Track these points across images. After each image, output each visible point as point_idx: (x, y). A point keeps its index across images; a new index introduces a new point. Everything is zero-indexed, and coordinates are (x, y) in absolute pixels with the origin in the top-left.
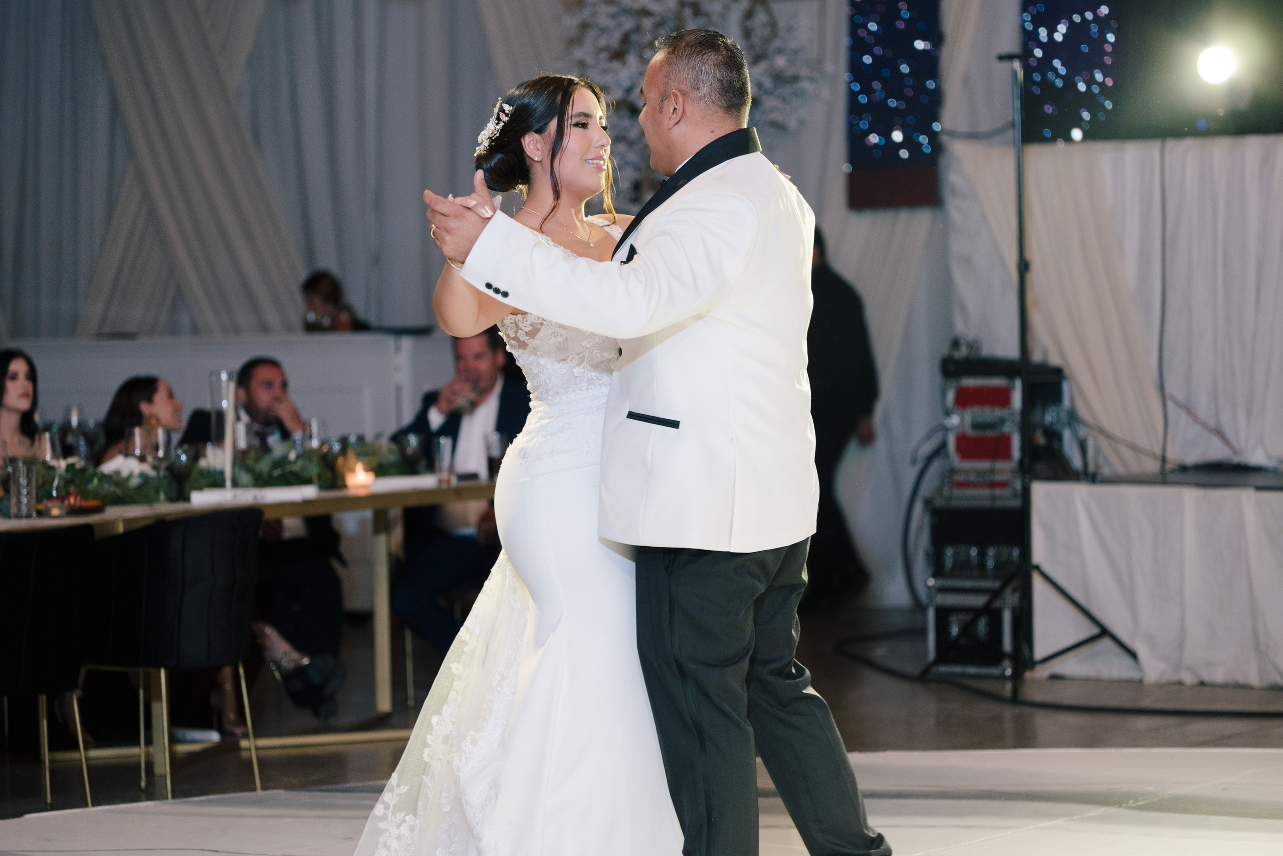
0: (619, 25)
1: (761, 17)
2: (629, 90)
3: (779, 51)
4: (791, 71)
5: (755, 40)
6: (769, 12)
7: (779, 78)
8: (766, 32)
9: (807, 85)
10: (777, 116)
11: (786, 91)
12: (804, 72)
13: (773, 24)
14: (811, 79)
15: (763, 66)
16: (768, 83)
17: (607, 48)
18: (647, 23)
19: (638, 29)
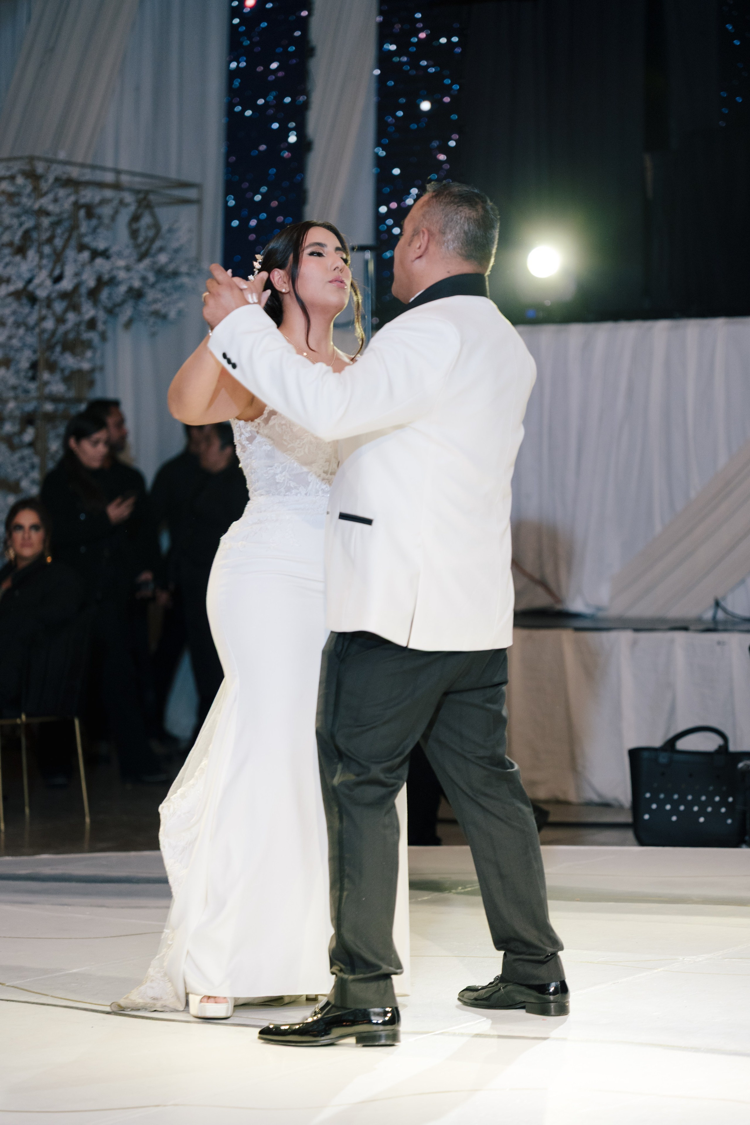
0: (21, 224)
1: (146, 220)
2: (30, 281)
3: (161, 249)
4: (171, 268)
5: (140, 240)
6: (153, 215)
7: (161, 273)
8: (151, 233)
9: (185, 280)
10: (157, 306)
11: (168, 285)
12: (184, 269)
13: (156, 226)
14: (188, 274)
15: (147, 262)
16: (151, 278)
17: (10, 244)
18: (46, 222)
19: (37, 227)
